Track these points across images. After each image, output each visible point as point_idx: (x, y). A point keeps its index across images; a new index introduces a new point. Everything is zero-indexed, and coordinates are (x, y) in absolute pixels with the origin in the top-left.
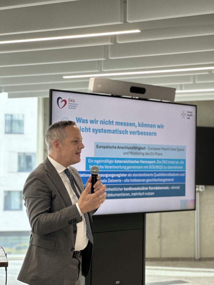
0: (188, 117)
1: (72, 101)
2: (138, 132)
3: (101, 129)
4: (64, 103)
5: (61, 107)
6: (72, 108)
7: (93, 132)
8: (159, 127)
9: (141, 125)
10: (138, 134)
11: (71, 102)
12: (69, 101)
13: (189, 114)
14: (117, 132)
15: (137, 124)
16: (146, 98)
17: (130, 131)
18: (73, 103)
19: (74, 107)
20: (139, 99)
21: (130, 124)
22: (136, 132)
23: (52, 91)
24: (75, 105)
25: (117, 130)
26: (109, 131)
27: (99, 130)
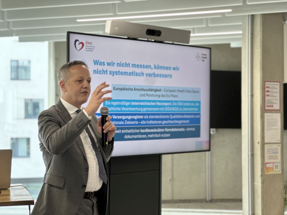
0: (203, 59)
1: (89, 43)
2: (154, 74)
3: (118, 71)
4: (81, 45)
5: (78, 50)
6: (89, 51)
7: (110, 74)
8: (174, 69)
9: (157, 67)
10: (154, 76)
11: (88, 45)
12: (87, 43)
13: (204, 56)
14: (133, 74)
15: (153, 66)
16: (162, 40)
17: (146, 74)
18: (90, 45)
19: (92, 50)
20: (155, 42)
21: (147, 66)
22: (152, 74)
23: (69, 33)
24: (92, 48)
25: (134, 72)
26: (126, 73)
27: (116, 72)
